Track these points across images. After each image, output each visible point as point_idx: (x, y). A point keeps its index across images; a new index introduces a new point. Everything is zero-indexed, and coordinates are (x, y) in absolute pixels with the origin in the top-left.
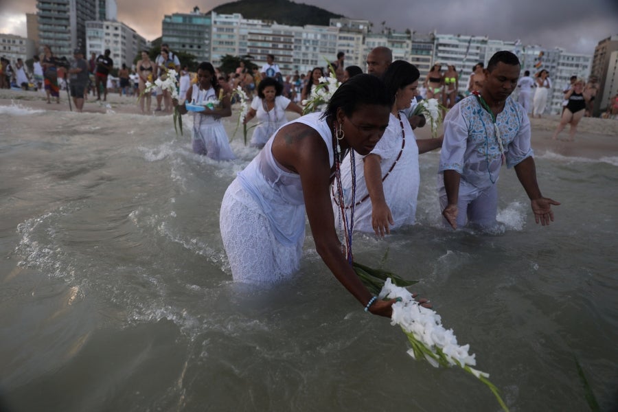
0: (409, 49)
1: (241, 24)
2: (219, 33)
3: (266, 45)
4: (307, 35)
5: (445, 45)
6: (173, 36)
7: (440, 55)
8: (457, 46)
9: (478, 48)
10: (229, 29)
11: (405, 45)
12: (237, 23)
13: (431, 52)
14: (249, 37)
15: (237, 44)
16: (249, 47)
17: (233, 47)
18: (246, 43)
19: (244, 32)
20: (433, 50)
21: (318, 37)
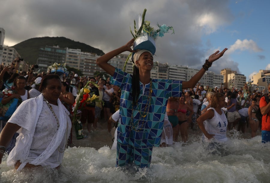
0: (158, 70)
1: (81, 54)
2: (70, 58)
3: (93, 65)
4: (113, 62)
5: (172, 69)
6: (45, 57)
7: (170, 73)
8: (177, 70)
9: (184, 71)
10: (75, 56)
11: (155, 68)
12: (79, 54)
13: (167, 72)
14: (85, 61)
15: (79, 63)
16: (85, 65)
17: (77, 65)
18: (83, 63)
19: (83, 58)
20: (167, 71)
21: (119, 63)
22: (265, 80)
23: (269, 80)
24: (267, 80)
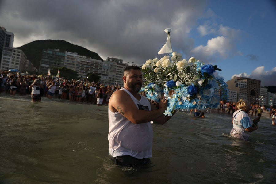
1: (78, 57)
2: (68, 60)
3: (88, 66)
4: (105, 64)
6: (48, 59)
10: (73, 59)
12: (76, 56)
14: (81, 63)
15: (76, 65)
16: (80, 67)
17: (74, 66)
18: (79, 65)
19: (79, 60)
21: (109, 65)
22: (237, 85)
23: (241, 85)
24: (240, 86)
